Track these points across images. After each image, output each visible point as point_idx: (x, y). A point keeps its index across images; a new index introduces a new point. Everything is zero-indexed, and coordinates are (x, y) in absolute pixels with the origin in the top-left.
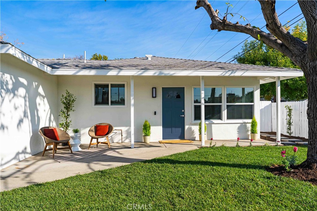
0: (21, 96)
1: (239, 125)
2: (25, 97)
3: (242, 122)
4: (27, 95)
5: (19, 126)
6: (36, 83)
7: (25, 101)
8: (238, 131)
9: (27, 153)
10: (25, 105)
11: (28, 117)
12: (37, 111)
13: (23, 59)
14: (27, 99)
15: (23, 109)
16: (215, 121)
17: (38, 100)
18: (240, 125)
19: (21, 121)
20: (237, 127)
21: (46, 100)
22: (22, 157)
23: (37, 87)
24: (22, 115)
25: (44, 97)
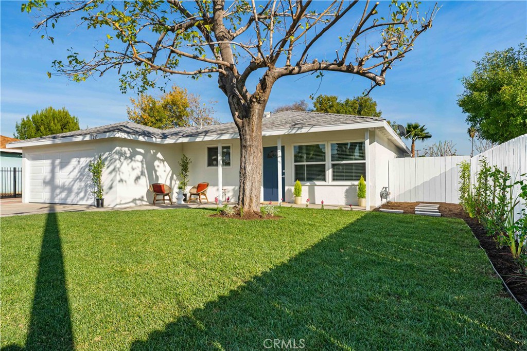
0: (138, 161)
1: (347, 187)
2: (142, 162)
3: (350, 184)
4: (144, 160)
5: (136, 181)
6: (154, 151)
7: (142, 164)
8: (346, 195)
9: (144, 201)
10: (142, 167)
11: (145, 175)
12: (156, 171)
13: (129, 138)
14: (144, 163)
15: (141, 170)
16: (317, 183)
17: (156, 163)
18: (349, 188)
19: (138, 178)
20: (345, 190)
21: (165, 163)
22: (138, 202)
23: (155, 154)
24: (139, 174)
25: (163, 161)
